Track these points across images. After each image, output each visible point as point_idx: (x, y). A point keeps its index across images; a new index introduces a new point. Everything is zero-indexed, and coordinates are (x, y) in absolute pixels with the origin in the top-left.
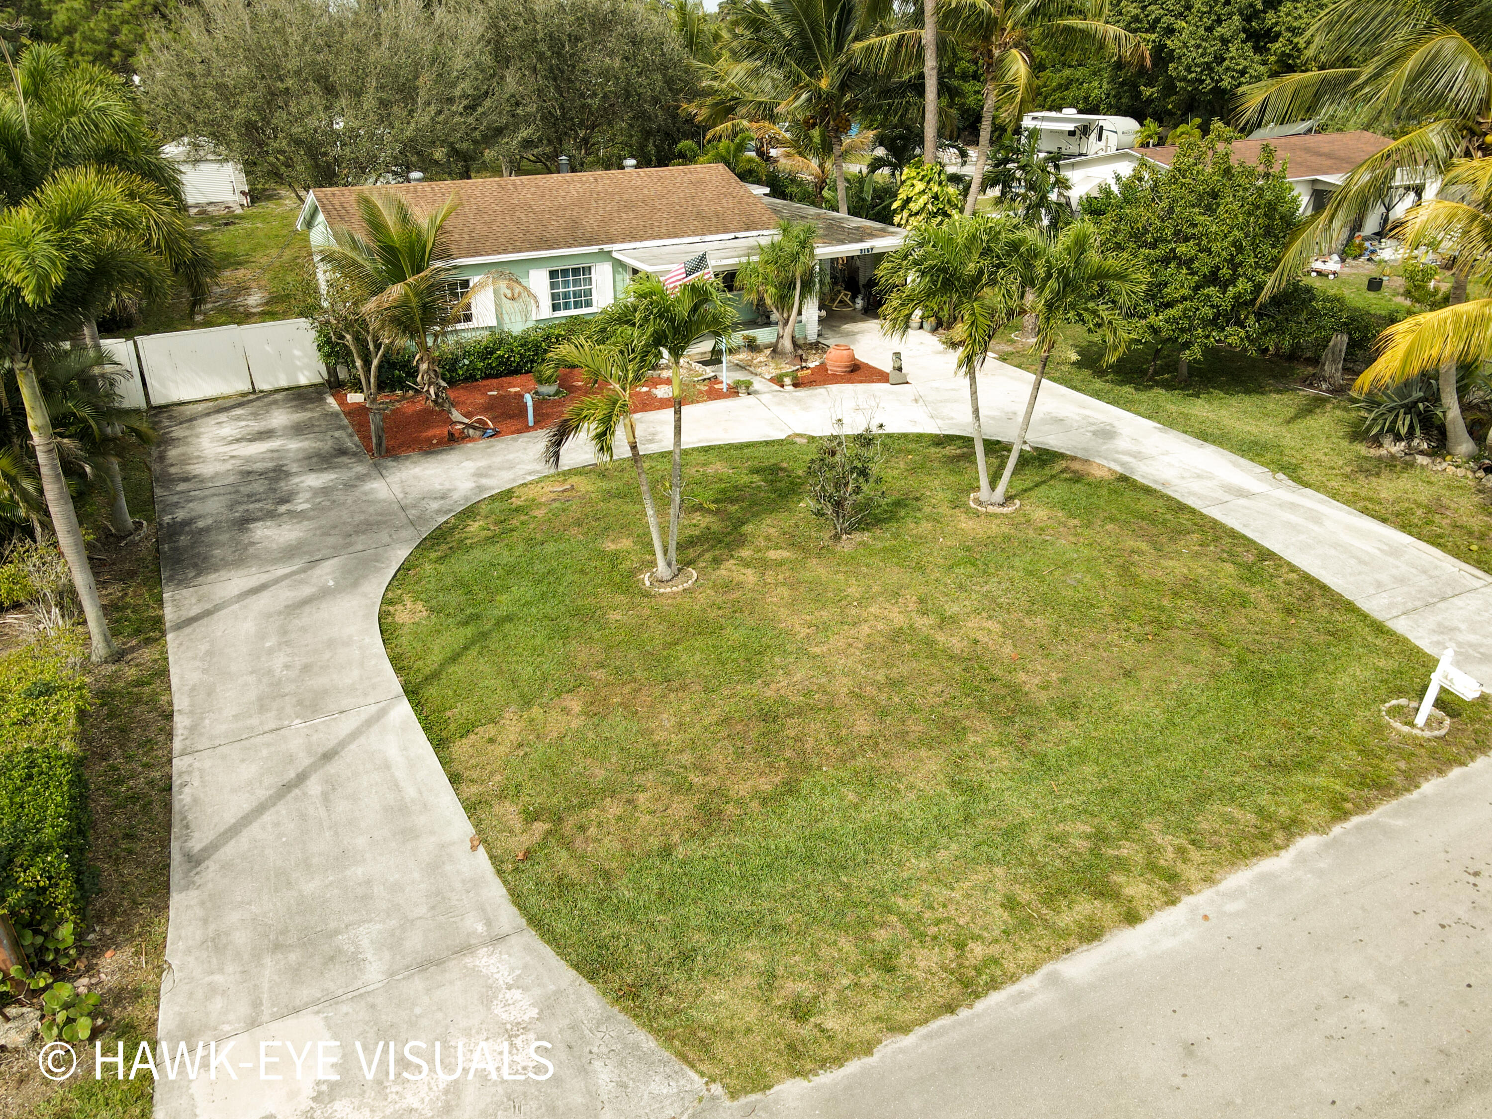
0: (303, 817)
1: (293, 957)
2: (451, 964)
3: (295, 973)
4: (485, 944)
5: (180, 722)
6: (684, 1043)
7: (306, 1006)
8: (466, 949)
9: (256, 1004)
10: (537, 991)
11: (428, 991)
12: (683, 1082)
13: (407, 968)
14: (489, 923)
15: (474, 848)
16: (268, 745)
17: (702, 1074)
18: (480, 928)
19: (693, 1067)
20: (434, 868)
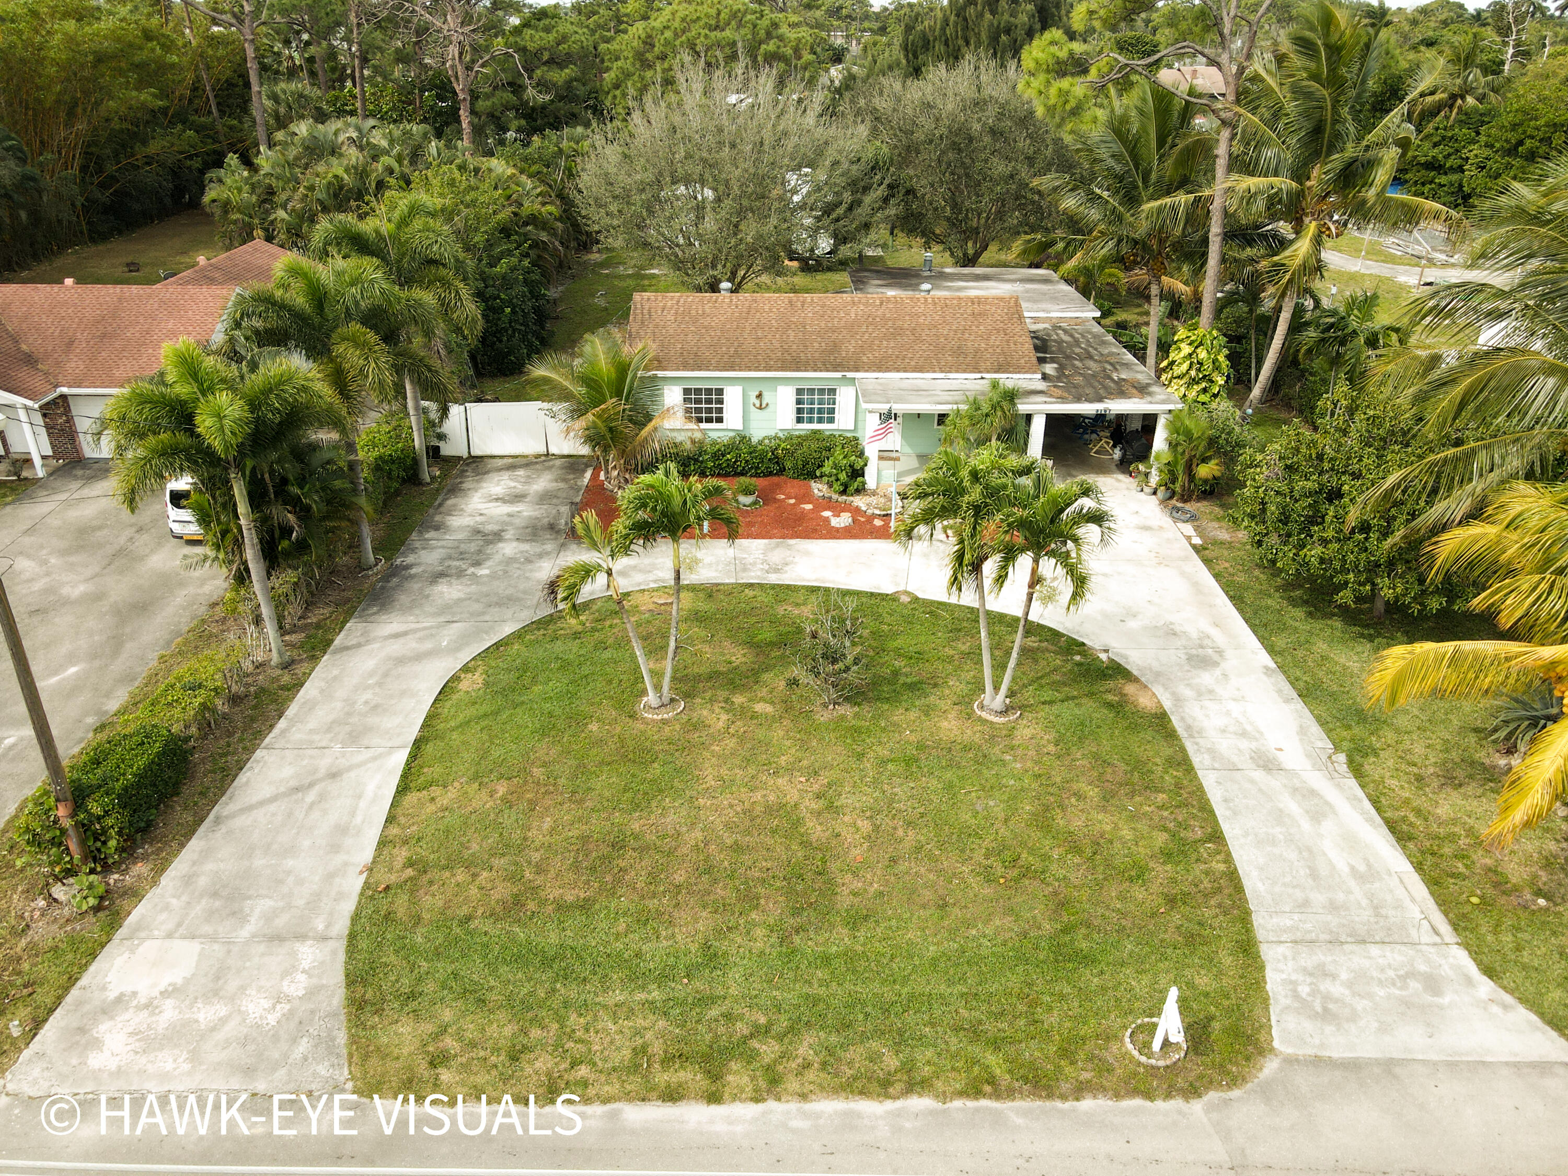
0: (290, 814)
1: (218, 904)
2: (287, 943)
3: (210, 915)
4: (314, 939)
5: (282, 724)
6: (357, 1049)
7: (200, 936)
8: (302, 937)
9: (179, 925)
10: (315, 981)
11: (263, 955)
12: (337, 1072)
13: (264, 936)
14: (327, 927)
15: (361, 872)
16: (311, 757)
17: (350, 1073)
18: (321, 927)
19: (350, 1065)
20: (330, 877)
